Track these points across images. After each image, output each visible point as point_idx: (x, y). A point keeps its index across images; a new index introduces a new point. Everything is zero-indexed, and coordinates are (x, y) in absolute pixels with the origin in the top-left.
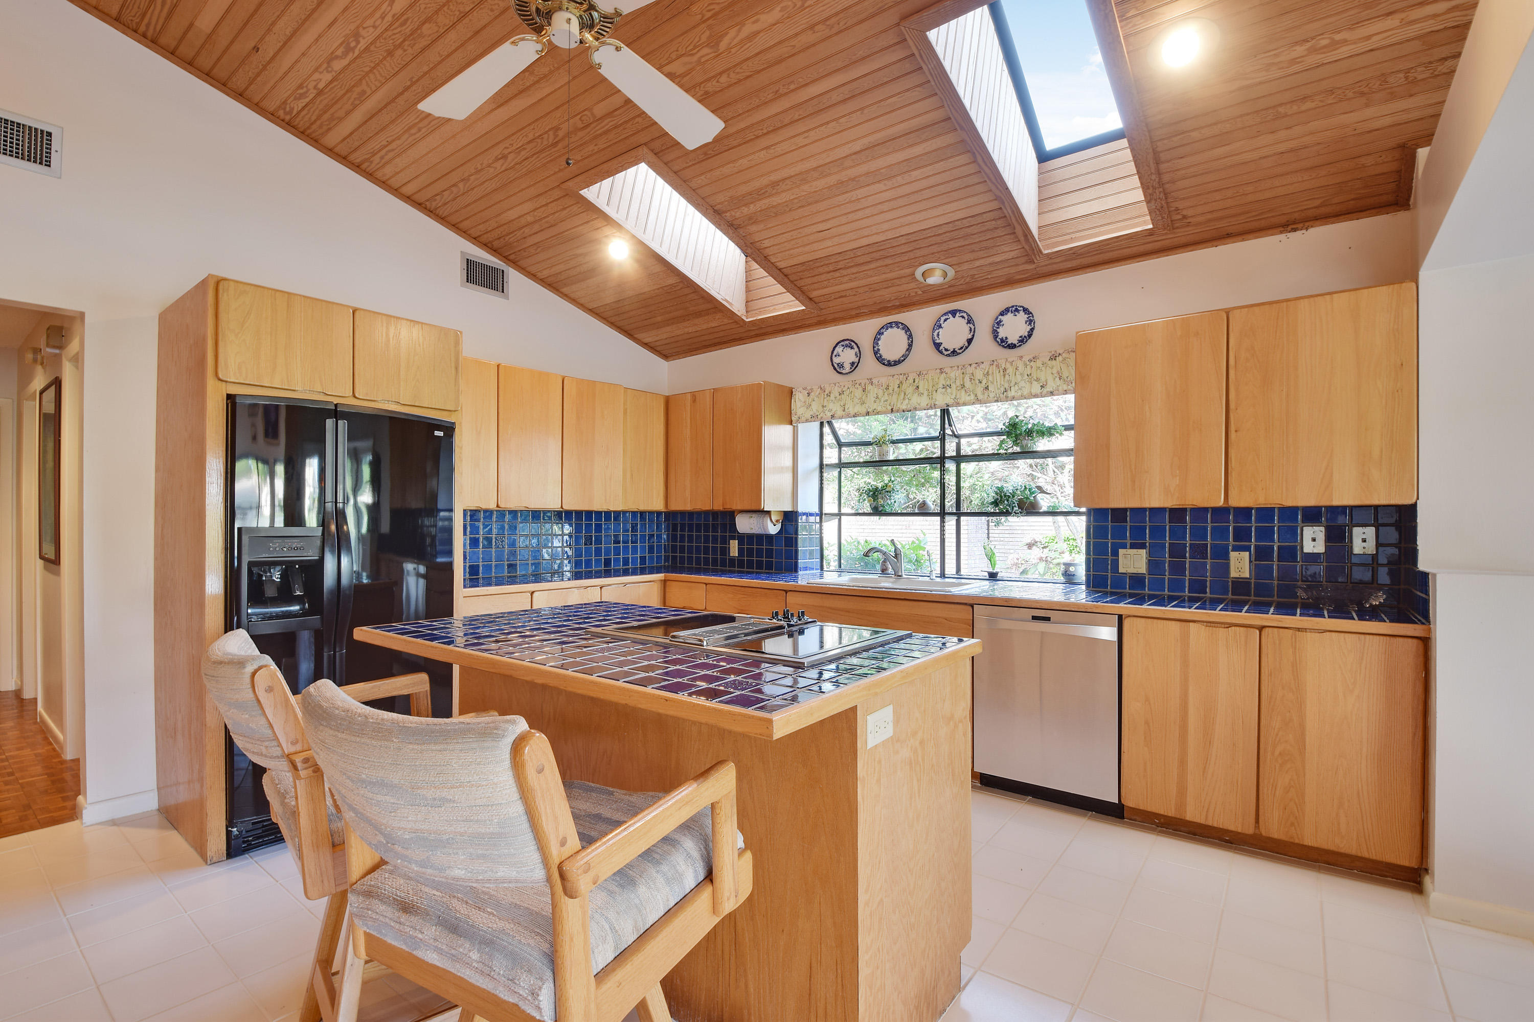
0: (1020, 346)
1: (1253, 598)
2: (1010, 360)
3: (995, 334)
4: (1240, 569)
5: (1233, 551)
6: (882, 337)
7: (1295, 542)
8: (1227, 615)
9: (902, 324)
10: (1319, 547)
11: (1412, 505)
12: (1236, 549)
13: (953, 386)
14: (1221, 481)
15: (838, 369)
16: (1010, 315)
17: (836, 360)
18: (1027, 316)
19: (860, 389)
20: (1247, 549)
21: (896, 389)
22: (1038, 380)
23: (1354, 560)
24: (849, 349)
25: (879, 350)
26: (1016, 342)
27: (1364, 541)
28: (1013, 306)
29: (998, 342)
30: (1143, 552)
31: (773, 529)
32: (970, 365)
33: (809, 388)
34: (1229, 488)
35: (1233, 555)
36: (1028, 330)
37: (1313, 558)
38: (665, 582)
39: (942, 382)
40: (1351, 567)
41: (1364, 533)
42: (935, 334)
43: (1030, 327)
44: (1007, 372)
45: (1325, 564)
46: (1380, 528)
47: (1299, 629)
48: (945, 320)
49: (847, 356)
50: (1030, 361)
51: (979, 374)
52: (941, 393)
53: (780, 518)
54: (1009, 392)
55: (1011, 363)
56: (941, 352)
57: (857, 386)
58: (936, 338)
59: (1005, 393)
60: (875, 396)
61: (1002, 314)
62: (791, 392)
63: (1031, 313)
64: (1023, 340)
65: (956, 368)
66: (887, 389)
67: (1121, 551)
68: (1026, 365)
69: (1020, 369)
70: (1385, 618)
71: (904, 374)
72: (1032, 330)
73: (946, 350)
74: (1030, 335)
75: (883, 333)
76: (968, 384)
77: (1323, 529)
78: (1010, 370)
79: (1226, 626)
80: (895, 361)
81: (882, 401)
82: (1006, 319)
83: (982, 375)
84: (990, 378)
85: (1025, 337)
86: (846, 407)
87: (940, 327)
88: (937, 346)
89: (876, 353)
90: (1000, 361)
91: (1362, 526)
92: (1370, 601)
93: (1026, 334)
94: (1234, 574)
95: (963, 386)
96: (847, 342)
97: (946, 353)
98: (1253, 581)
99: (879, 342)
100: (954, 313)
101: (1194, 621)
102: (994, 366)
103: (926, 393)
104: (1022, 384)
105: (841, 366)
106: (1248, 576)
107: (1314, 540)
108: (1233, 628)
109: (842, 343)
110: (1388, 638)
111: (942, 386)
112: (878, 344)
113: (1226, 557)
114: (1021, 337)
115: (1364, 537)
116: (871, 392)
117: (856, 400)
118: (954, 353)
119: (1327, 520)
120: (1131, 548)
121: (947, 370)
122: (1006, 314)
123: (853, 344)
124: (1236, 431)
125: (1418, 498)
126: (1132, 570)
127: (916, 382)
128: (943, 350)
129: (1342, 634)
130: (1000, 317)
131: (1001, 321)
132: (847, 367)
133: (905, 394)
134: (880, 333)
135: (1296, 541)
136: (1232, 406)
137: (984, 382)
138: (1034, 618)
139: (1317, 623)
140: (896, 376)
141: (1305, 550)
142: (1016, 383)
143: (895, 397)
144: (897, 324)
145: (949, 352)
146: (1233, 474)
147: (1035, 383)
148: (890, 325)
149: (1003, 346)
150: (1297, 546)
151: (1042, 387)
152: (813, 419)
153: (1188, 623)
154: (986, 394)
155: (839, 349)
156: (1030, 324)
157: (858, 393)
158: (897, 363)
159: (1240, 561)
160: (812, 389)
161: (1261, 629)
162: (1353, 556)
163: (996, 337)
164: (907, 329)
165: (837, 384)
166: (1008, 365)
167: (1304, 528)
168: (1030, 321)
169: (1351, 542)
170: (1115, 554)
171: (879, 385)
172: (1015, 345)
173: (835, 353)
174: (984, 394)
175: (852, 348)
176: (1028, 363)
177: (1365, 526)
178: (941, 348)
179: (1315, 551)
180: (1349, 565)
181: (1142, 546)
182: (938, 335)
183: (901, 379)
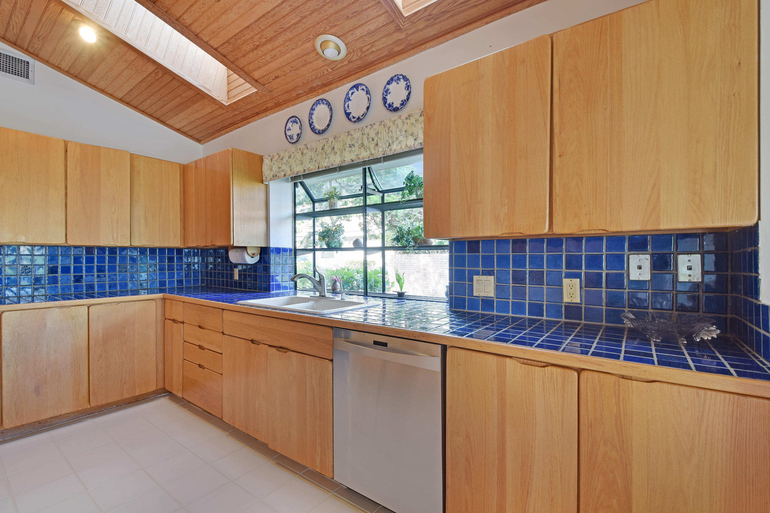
0: (401, 108)
1: (583, 322)
2: (393, 119)
3: (385, 100)
4: (571, 295)
5: (565, 277)
6: (314, 112)
7: (622, 270)
8: (542, 353)
9: (325, 100)
10: (646, 275)
11: (751, 227)
12: (568, 276)
13: (357, 145)
14: (546, 208)
15: (289, 138)
16: (394, 83)
17: (289, 133)
18: (405, 83)
19: (300, 153)
20: (578, 276)
21: (321, 151)
22: (412, 135)
23: (680, 288)
24: (295, 124)
25: (312, 122)
26: (398, 106)
27: (690, 268)
28: (395, 76)
29: (386, 107)
30: (492, 278)
31: (250, 261)
32: (367, 127)
33: (271, 155)
34: (554, 215)
35: (566, 281)
36: (407, 94)
37: (639, 284)
38: (164, 299)
39: (349, 142)
40: (676, 294)
41: (689, 261)
42: (346, 105)
43: (408, 92)
44: (391, 129)
45: (650, 291)
46: (706, 255)
47: (623, 377)
48: (352, 94)
49: (295, 129)
50: (407, 119)
51: (372, 134)
52: (348, 151)
53: (257, 252)
54: (392, 146)
55: (394, 123)
56: (350, 120)
57: (298, 150)
58: (347, 109)
59: (390, 147)
60: (310, 158)
61: (388, 83)
62: (261, 159)
63: (408, 80)
64: (403, 103)
65: (357, 130)
66: (316, 151)
67: (475, 278)
68: (403, 123)
69: (399, 126)
70: (732, 370)
71: (326, 139)
72: (409, 94)
73: (354, 118)
74: (408, 99)
75: (314, 109)
76: (366, 142)
77: (648, 257)
78: (393, 128)
79: (543, 364)
80: (323, 130)
81: (314, 161)
82: (391, 87)
83: (374, 134)
84: (379, 135)
85: (405, 100)
86: (292, 167)
87: (349, 99)
88: (348, 115)
89: (311, 125)
90: (386, 121)
91: (688, 254)
92: (701, 336)
93: (406, 98)
94: (566, 299)
95: (363, 145)
96: (294, 119)
97: (353, 120)
98: (583, 306)
99: (313, 116)
100: (356, 87)
101: (511, 357)
102: (382, 126)
103: (339, 152)
104: (401, 138)
105: (291, 137)
106: (579, 301)
107: (640, 268)
108: (549, 368)
109: (291, 120)
110: (736, 396)
111: (348, 146)
112: (312, 118)
113: (561, 284)
114: (402, 101)
115: (689, 264)
116: (307, 155)
117: (298, 162)
118: (359, 119)
119: (652, 248)
120: (483, 275)
121: (352, 132)
122: (392, 83)
123: (297, 119)
124: (560, 156)
125: (759, 218)
126: (483, 294)
127: (333, 144)
128: (352, 118)
129: (676, 387)
130: (388, 86)
131: (388, 90)
132: (295, 137)
133: (326, 153)
134: (312, 109)
135: (623, 268)
136: (556, 130)
137: (376, 139)
138: (376, 343)
139: (645, 371)
140: (321, 141)
141: (632, 278)
142: (397, 139)
143: (320, 156)
144: (322, 100)
145: (355, 119)
146: (558, 201)
147: (410, 137)
148: (317, 103)
149: (390, 110)
150: (624, 274)
151: (415, 140)
152: (274, 178)
153: (504, 359)
154: (377, 149)
155: (289, 125)
156: (408, 89)
157: (299, 156)
158: (324, 131)
159: (571, 287)
160: (273, 156)
161: (580, 371)
162: (678, 284)
163: (385, 103)
164: (329, 104)
165: (287, 151)
166: (391, 124)
167: (631, 256)
168: (408, 87)
169: (677, 269)
170: (471, 280)
171: (312, 149)
172: (398, 108)
173: (287, 128)
174: (375, 149)
175: (297, 123)
176: (405, 121)
177: (691, 254)
178: (351, 116)
179: (641, 279)
180: (675, 292)
181: (490, 273)
182: (348, 106)
183: (324, 143)
